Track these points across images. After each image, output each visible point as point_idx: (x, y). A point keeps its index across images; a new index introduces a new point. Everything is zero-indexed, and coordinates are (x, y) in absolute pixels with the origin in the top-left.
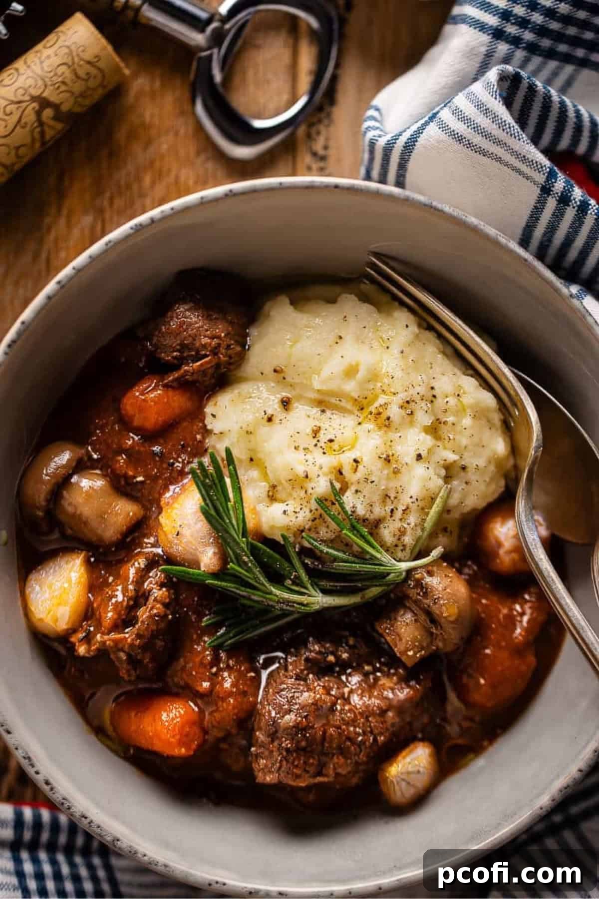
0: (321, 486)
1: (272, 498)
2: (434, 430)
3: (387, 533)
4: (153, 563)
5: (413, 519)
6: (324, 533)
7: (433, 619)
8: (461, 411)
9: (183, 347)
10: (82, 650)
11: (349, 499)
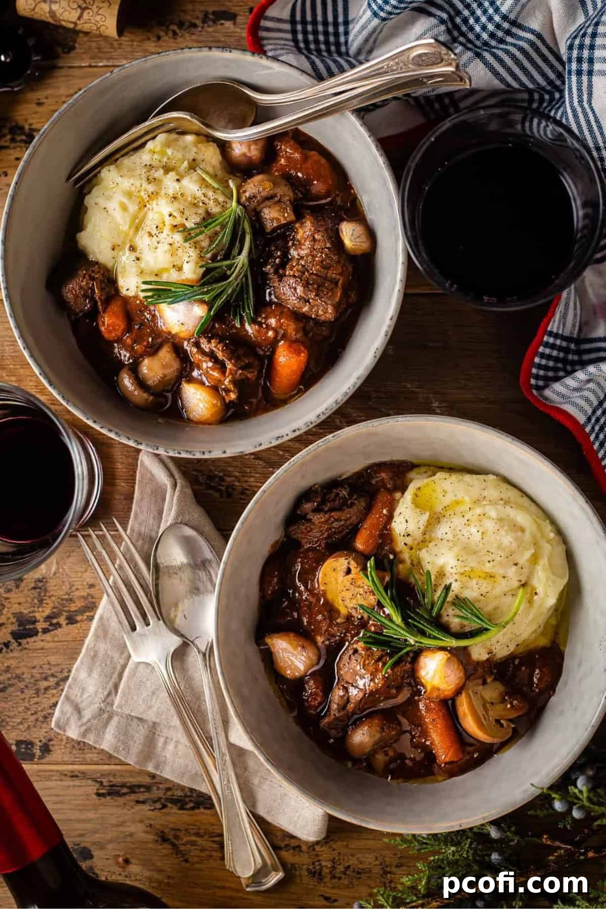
0: (178, 238)
1: (180, 269)
2: (167, 170)
3: (215, 209)
4: (197, 345)
5: (210, 193)
6: (205, 244)
7: (270, 198)
8: (163, 153)
9: (85, 296)
10: (233, 396)
11: (189, 225)
